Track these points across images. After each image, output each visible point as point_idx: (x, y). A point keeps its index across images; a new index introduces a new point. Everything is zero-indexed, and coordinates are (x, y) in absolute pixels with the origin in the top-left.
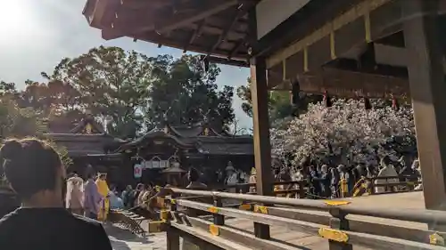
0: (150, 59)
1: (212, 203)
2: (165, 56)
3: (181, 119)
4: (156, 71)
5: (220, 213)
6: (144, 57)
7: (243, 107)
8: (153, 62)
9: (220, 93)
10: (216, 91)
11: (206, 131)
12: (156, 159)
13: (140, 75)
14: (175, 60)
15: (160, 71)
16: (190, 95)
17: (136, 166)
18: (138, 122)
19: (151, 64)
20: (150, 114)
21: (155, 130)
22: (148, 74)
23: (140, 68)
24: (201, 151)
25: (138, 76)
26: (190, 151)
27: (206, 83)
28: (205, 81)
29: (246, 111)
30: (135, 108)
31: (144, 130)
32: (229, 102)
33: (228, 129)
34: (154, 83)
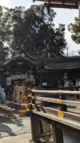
0: (11, 10)
1: (58, 98)
2: (20, 7)
3: (33, 48)
4: (15, 18)
5: (64, 104)
6: (7, 9)
7: (72, 37)
8: (13, 12)
9: (57, 29)
10: (53, 28)
11: (49, 54)
12: (19, 74)
13: (6, 21)
14: (26, 9)
15: (17, 17)
16: (37, 32)
17: (7, 79)
18: (6, 51)
19: (11, 13)
20: (13, 46)
21: (17, 55)
22: (10, 20)
23: (4, 16)
24: (46, 68)
25: (4, 22)
26: (39, 68)
27: (47, 23)
28: (46, 21)
29: (74, 40)
30: (3, 42)
31: (10, 56)
32: (62, 35)
33: (63, 53)
34: (14, 25)
